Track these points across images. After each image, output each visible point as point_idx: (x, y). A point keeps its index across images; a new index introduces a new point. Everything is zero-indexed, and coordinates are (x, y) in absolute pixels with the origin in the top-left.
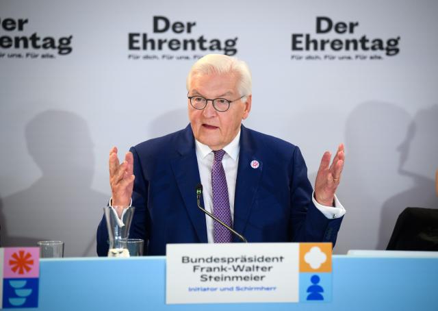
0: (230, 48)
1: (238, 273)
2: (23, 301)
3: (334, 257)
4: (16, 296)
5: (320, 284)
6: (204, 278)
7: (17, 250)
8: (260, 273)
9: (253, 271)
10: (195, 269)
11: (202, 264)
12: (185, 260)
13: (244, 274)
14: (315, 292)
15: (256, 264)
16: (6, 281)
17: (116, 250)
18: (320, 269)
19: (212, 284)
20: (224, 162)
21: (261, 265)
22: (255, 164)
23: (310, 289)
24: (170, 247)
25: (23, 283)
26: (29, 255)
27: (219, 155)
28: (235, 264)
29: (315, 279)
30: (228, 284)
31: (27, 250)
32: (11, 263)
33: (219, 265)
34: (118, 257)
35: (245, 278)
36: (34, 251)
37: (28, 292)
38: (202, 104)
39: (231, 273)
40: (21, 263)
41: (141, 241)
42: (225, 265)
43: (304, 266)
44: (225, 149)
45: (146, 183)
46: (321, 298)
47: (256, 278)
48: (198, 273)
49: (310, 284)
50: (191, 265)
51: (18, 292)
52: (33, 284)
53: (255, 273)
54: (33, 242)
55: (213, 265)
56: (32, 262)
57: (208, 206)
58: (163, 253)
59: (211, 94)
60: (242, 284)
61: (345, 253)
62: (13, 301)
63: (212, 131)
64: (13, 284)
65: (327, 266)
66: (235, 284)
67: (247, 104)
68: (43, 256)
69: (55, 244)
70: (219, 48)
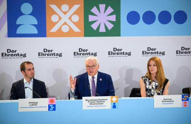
0: (95, 55)
1: (98, 103)
2: (52, 109)
3: (118, 99)
4: (51, 108)
5: (115, 105)
6: (90, 104)
7: (51, 98)
8: (102, 103)
9: (101, 102)
10: (88, 102)
11: (90, 101)
12: (86, 100)
13: (99, 103)
14: (114, 107)
15: (102, 101)
16: (49, 105)
17: (72, 98)
18: (115, 102)
19: (92, 105)
20: (94, 79)
21: (103, 101)
22: (101, 80)
23: (113, 106)
24: (83, 98)
25: (52, 105)
26: (53, 100)
27: (93, 78)
28: (97, 101)
29: (114, 104)
30: (96, 105)
31: (53, 98)
32: (50, 101)
33: (94, 101)
34: (72, 100)
35: (99, 104)
36: (54, 99)
37: (53, 107)
38: (89, 68)
39: (96, 103)
40: (52, 101)
41: (77, 96)
42: (95, 101)
43: (112, 101)
44: (94, 76)
45: (78, 85)
46: (116, 108)
47: (102, 104)
48: (89, 103)
49: (113, 105)
50: (88, 101)
51: (51, 107)
52: (54, 106)
53: (101, 103)
54: (54, 97)
55: (92, 101)
56: (54, 101)
57: (91, 89)
58: (82, 99)
59: (91, 65)
60: (99, 105)
61: (121, 98)
62: (50, 109)
63: (92, 73)
64: (50, 106)
65: (117, 101)
66: (97, 105)
67: (98, 66)
68: (56, 99)
69: (59, 97)
70: (93, 55)
